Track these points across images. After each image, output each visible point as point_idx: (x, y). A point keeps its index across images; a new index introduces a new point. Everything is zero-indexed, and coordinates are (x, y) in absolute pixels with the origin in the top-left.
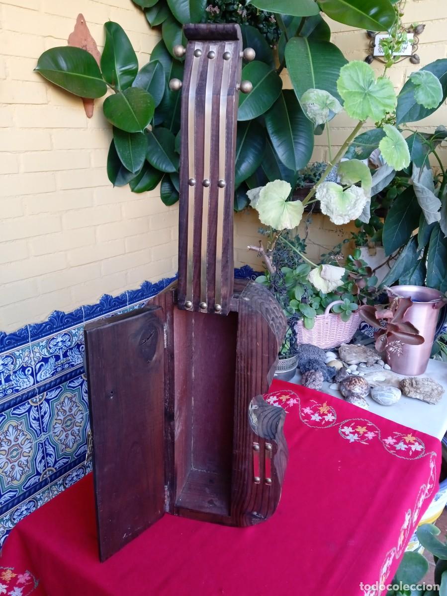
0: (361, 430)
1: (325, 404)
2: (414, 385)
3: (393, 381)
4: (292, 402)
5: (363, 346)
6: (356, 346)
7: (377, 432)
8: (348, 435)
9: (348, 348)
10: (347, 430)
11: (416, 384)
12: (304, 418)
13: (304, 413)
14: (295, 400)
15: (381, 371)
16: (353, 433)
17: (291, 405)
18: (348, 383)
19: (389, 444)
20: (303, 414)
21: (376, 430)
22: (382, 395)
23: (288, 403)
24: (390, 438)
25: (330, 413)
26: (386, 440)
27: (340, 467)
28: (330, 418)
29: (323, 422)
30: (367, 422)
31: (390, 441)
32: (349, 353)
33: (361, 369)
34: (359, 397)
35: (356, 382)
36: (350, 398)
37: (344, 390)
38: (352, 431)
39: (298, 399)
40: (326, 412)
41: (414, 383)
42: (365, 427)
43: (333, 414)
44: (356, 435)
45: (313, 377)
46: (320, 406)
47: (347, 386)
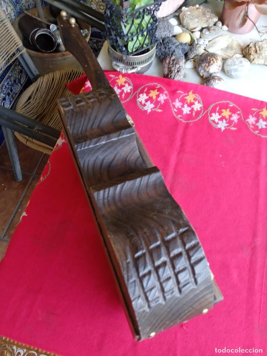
0: (226, 113)
1: (191, 93)
2: (258, 52)
3: (235, 45)
4: (163, 98)
5: (201, 7)
6: (194, 7)
7: (239, 112)
8: (218, 124)
9: (189, 13)
10: (215, 117)
11: (260, 50)
12: (178, 113)
13: (175, 108)
14: (164, 95)
15: (222, 36)
16: (221, 119)
17: (163, 102)
18: (207, 65)
19: (253, 125)
20: (175, 110)
21: (238, 110)
22: (236, 70)
23: (159, 99)
24: (250, 116)
25: (196, 101)
26: (248, 120)
27: (223, 163)
28: (197, 106)
29: (194, 114)
30: (228, 104)
31: (251, 120)
32: (192, 19)
33: (205, 36)
34: (220, 79)
35: (214, 62)
36: (212, 82)
37: (202, 71)
38: (219, 117)
39: (166, 92)
40: (192, 101)
41: (258, 49)
42: (228, 110)
43: (198, 101)
44: (224, 120)
45: (177, 66)
46: (186, 96)
47: (206, 68)
